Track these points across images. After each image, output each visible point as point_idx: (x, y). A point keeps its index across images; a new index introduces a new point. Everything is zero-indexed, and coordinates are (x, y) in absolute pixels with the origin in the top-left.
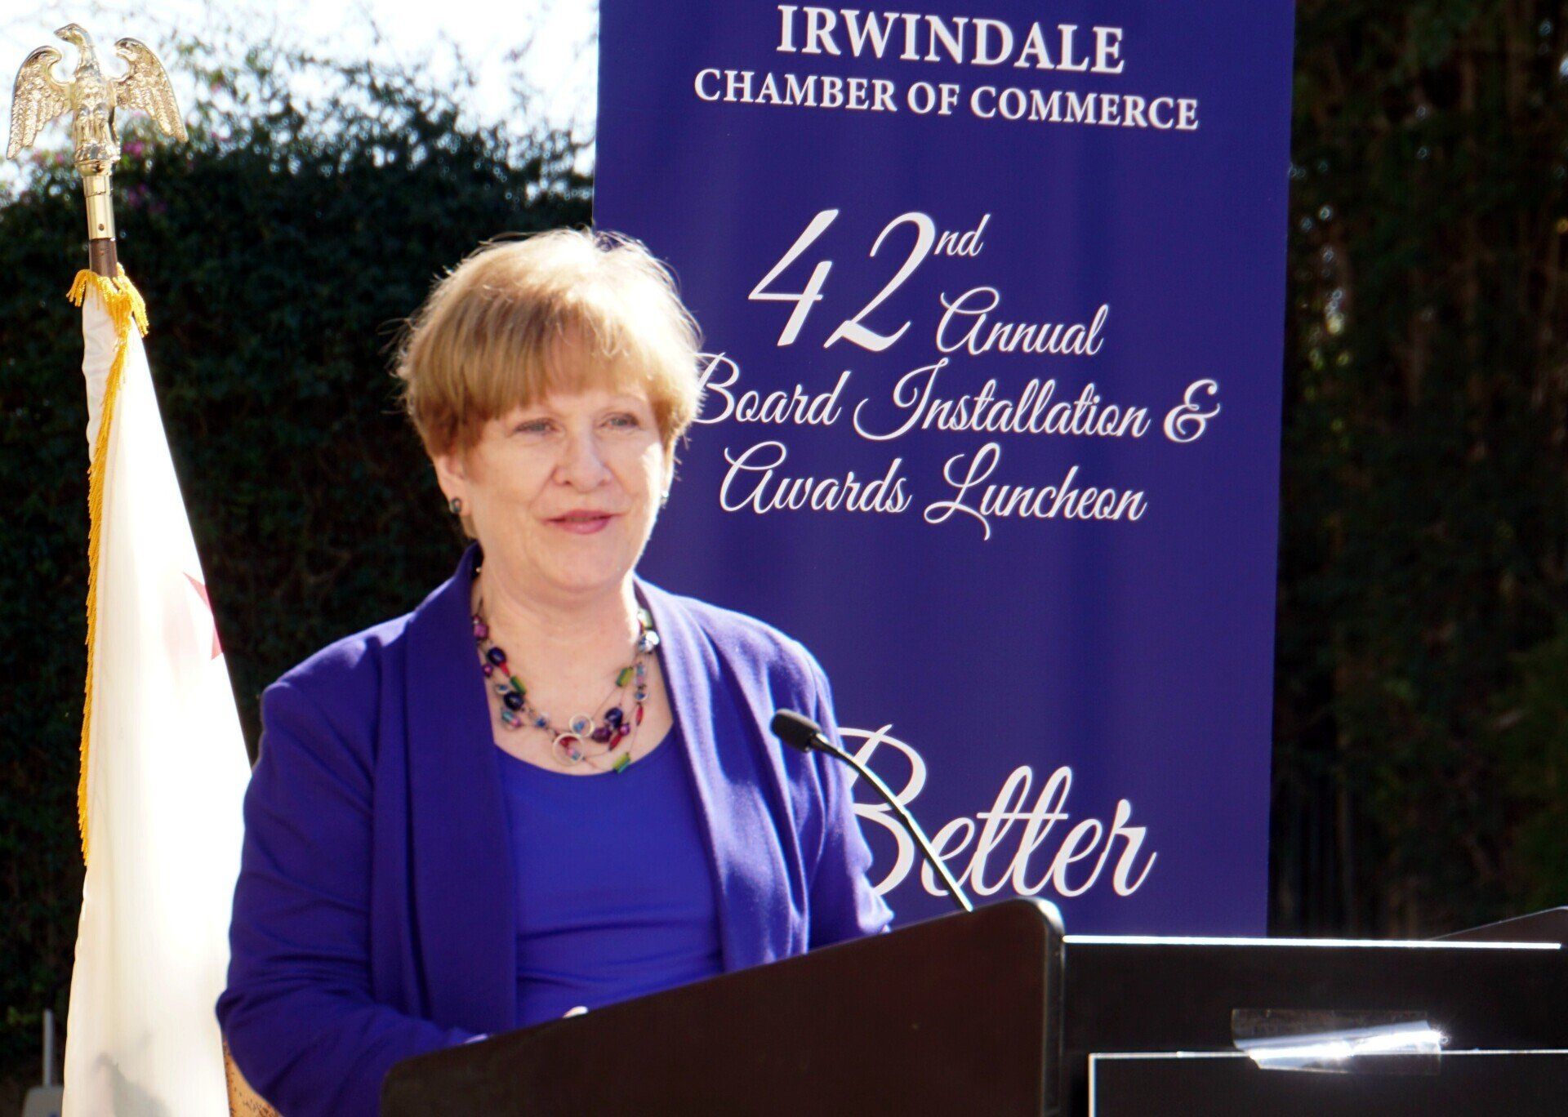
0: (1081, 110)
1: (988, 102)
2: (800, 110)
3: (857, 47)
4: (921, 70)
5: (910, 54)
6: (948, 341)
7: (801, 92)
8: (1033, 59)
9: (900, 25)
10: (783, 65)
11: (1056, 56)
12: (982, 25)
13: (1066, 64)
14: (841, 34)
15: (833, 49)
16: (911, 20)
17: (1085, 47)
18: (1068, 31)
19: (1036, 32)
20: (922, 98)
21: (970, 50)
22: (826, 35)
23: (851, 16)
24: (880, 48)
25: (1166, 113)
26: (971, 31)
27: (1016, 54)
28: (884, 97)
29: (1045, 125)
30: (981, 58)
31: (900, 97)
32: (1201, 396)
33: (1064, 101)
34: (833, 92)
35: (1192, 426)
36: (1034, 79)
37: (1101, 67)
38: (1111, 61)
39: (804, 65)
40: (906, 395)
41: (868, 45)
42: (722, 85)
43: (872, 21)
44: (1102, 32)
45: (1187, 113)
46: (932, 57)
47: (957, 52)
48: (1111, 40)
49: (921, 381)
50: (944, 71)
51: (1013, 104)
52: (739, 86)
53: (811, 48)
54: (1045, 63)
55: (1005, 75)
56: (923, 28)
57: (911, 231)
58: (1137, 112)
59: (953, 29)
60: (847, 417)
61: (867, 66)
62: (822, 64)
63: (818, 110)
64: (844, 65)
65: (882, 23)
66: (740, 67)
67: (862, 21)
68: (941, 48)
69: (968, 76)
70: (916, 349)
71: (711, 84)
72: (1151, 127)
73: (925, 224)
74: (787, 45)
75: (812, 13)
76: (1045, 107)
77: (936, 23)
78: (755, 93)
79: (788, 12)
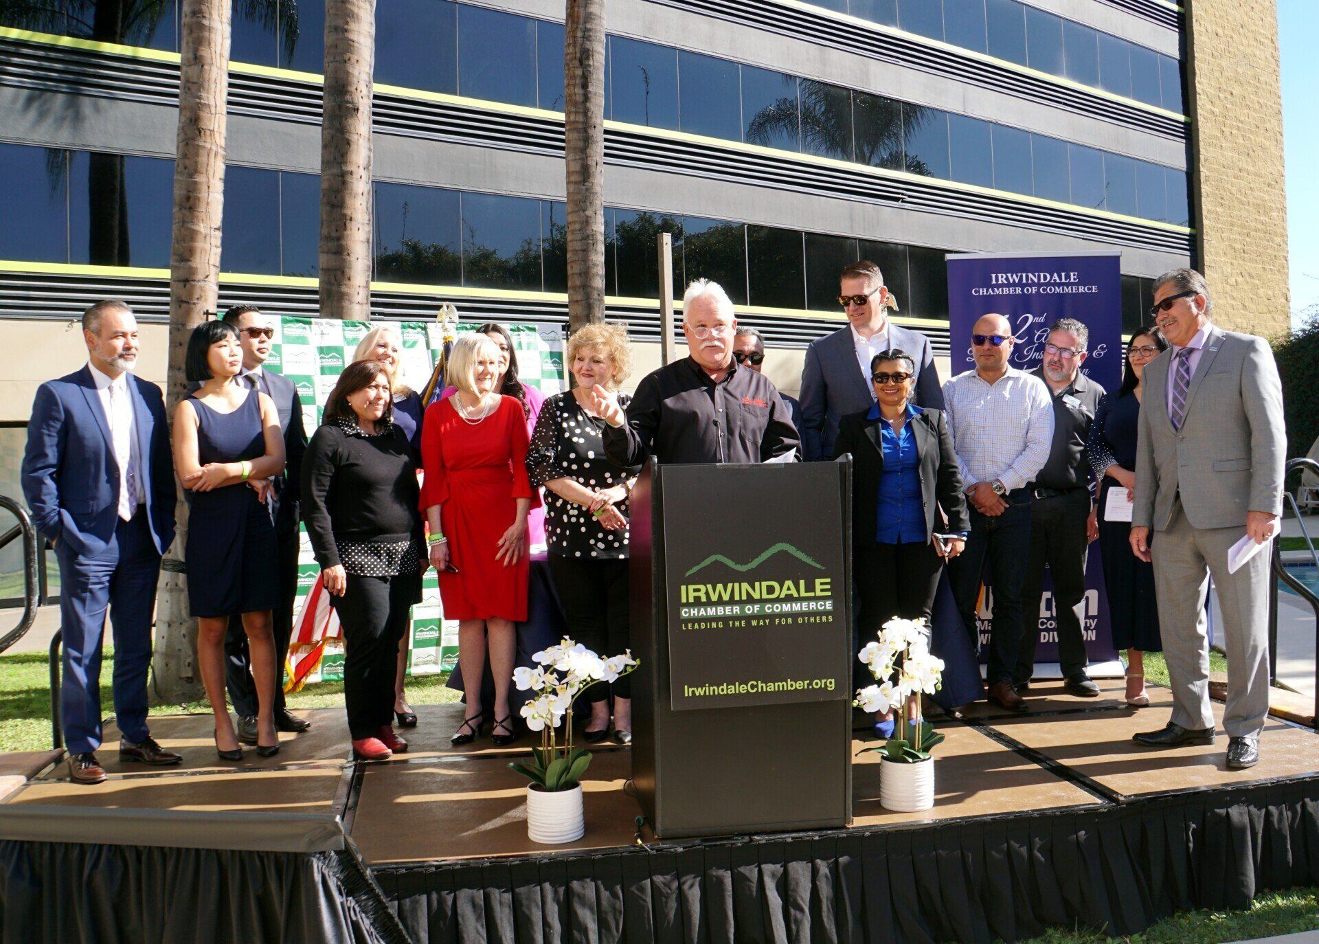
0: (1068, 290)
1: (1044, 290)
2: (998, 295)
3: (1011, 281)
4: (1027, 285)
5: (1024, 281)
6: (1037, 340)
7: (998, 291)
8: (1055, 280)
9: (1021, 276)
10: (993, 287)
11: (1060, 279)
12: (1042, 275)
13: (1063, 281)
14: (1007, 279)
15: (1005, 282)
16: (1024, 275)
17: (1068, 277)
18: (1063, 274)
19: (1055, 275)
20: (1028, 290)
21: (1039, 279)
22: (1003, 279)
23: (1009, 275)
24: (1017, 281)
25: (1089, 289)
26: (1039, 276)
27: (1051, 279)
28: (1019, 291)
29: (1059, 294)
30: (1042, 281)
31: (1022, 291)
32: (1102, 348)
33: (1063, 289)
34: (1006, 291)
35: (1100, 354)
36: (1055, 284)
37: (1072, 280)
38: (1074, 279)
39: (998, 286)
40: (1027, 352)
41: (1014, 281)
42: (979, 291)
43: (1014, 276)
44: (1072, 274)
45: (1094, 289)
46: (1030, 282)
47: (1036, 280)
48: (1074, 275)
49: (1031, 349)
50: (1033, 284)
51: (1051, 290)
52: (983, 291)
53: (1000, 282)
54: (1058, 281)
55: (1048, 284)
56: (1027, 277)
57: (1027, 319)
58: (1081, 289)
59: (1035, 276)
60: (1013, 357)
61: (1014, 285)
62: (1003, 285)
63: (1003, 295)
64: (1009, 285)
65: (1017, 276)
66: (983, 287)
67: (1012, 276)
68: (1032, 280)
69: (1039, 285)
70: (1030, 342)
71: (976, 292)
72: (1086, 293)
73: (1031, 317)
74: (994, 282)
75: (1000, 275)
76: (1059, 290)
77: (1030, 275)
78: (987, 292)
79: (994, 276)
